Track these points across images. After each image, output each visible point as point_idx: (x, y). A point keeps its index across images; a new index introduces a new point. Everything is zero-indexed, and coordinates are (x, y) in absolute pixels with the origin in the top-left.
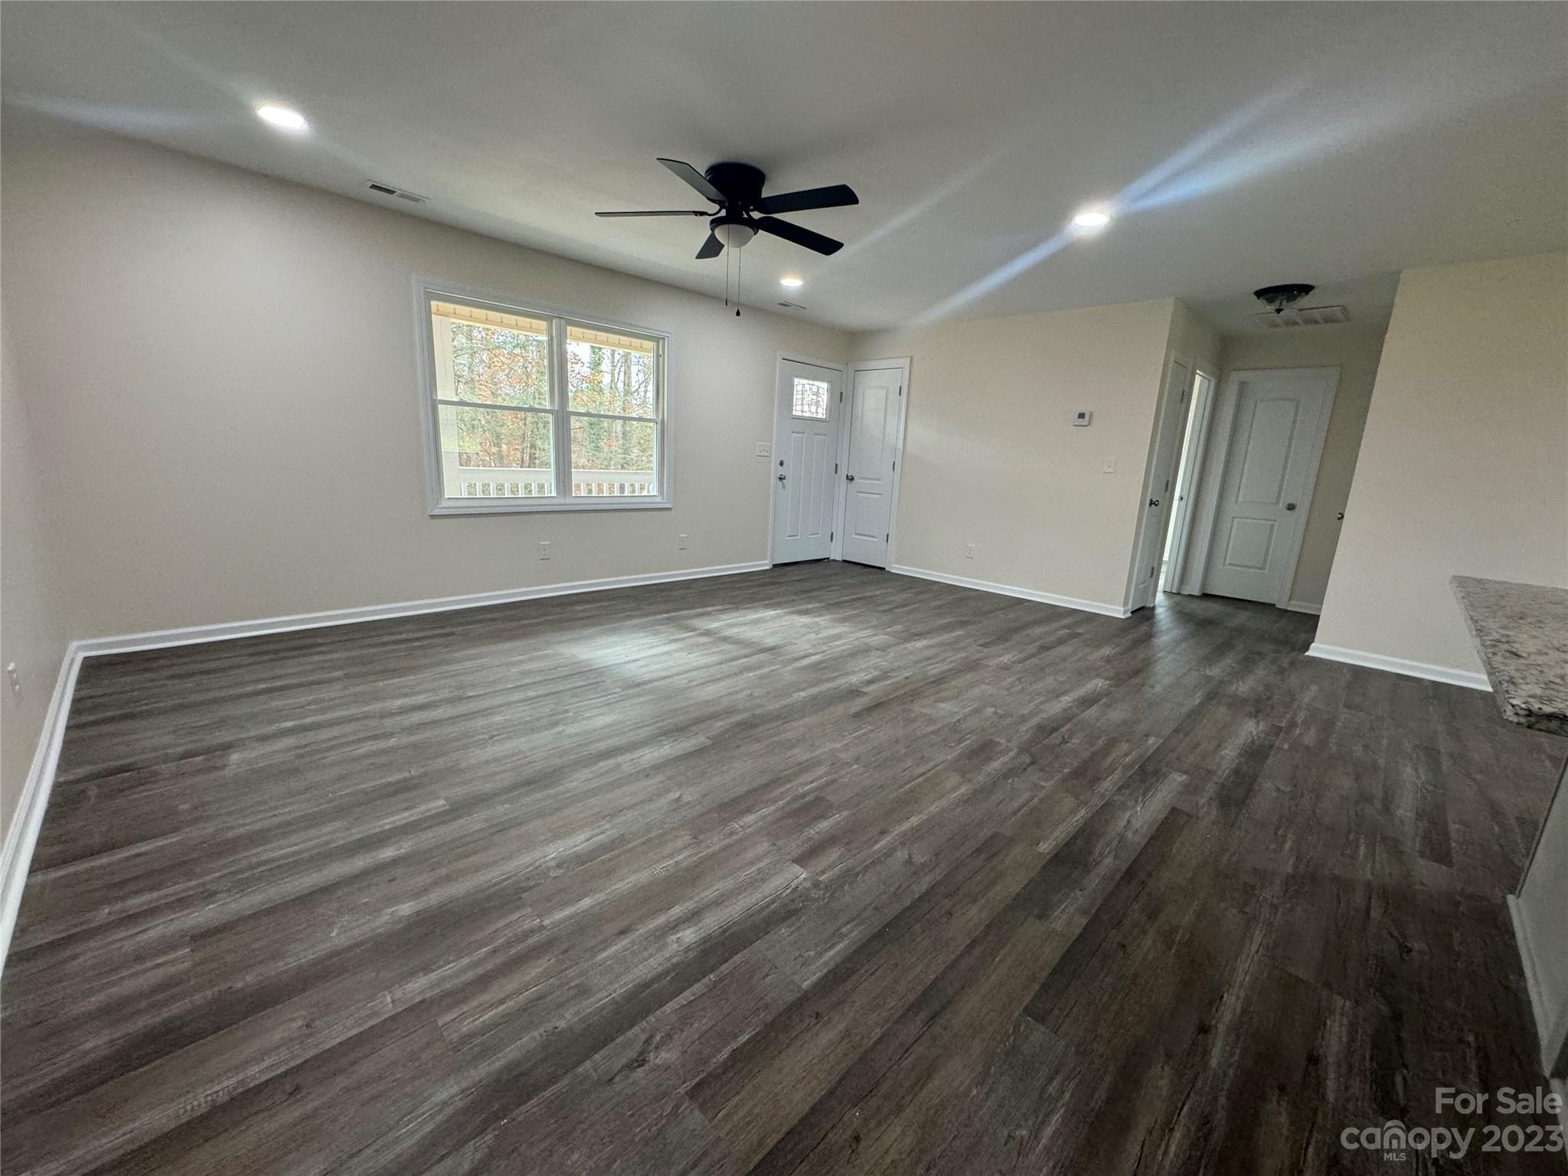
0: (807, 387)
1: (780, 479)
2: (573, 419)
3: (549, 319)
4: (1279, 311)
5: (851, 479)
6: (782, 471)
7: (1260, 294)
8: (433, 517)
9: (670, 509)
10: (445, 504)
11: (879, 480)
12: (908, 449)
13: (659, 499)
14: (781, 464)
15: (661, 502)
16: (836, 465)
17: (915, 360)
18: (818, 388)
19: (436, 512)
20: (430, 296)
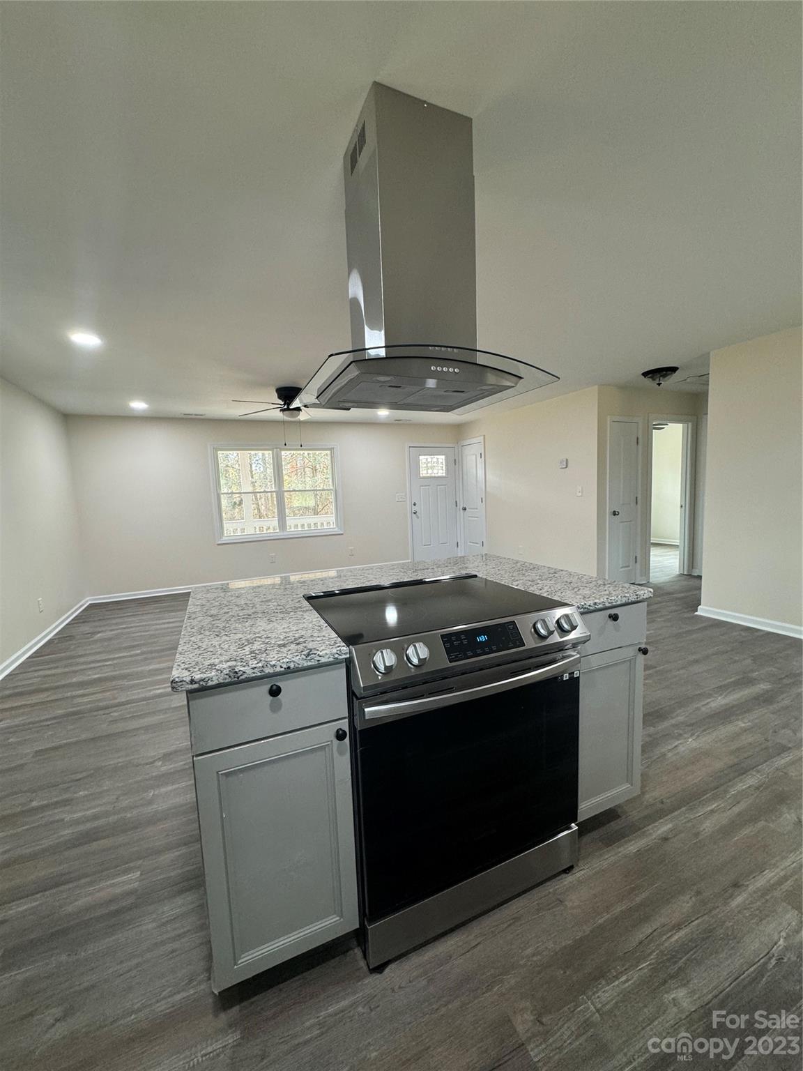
0: (429, 460)
1: (414, 513)
2: (286, 494)
3: (272, 450)
4: (659, 384)
5: (465, 509)
6: (415, 508)
7: (645, 374)
8: (219, 545)
9: (342, 534)
10: (224, 538)
11: (477, 509)
12: (488, 489)
13: (336, 529)
14: (415, 505)
15: (337, 531)
16: (456, 502)
17: (486, 437)
18: (438, 459)
19: (220, 542)
20: (216, 450)
